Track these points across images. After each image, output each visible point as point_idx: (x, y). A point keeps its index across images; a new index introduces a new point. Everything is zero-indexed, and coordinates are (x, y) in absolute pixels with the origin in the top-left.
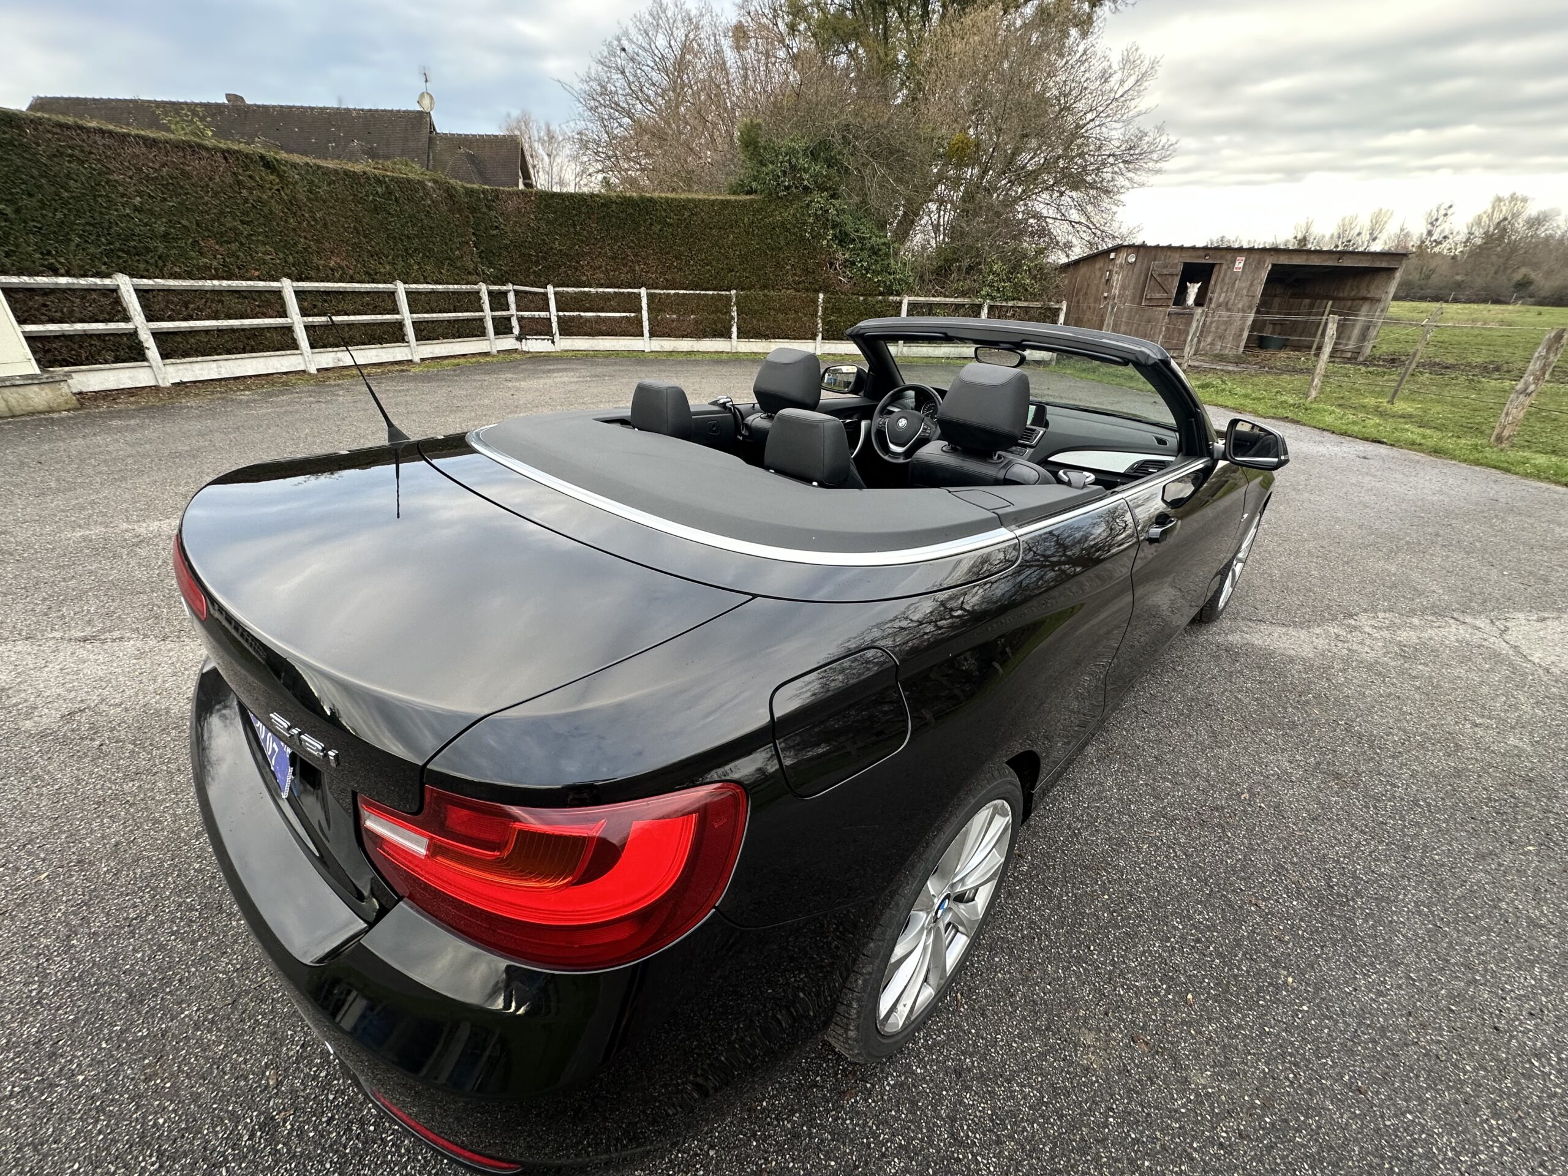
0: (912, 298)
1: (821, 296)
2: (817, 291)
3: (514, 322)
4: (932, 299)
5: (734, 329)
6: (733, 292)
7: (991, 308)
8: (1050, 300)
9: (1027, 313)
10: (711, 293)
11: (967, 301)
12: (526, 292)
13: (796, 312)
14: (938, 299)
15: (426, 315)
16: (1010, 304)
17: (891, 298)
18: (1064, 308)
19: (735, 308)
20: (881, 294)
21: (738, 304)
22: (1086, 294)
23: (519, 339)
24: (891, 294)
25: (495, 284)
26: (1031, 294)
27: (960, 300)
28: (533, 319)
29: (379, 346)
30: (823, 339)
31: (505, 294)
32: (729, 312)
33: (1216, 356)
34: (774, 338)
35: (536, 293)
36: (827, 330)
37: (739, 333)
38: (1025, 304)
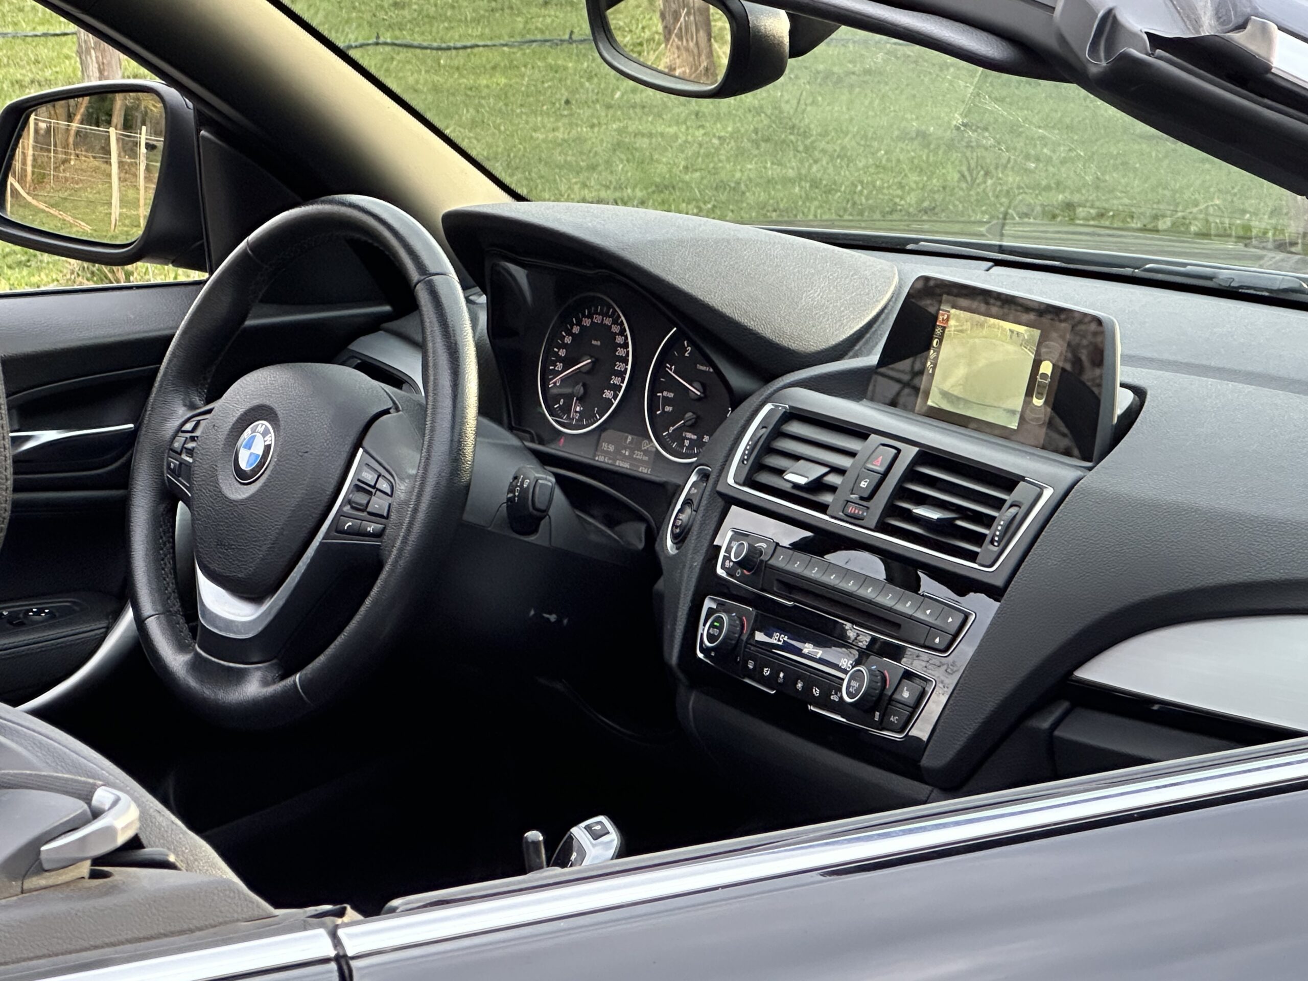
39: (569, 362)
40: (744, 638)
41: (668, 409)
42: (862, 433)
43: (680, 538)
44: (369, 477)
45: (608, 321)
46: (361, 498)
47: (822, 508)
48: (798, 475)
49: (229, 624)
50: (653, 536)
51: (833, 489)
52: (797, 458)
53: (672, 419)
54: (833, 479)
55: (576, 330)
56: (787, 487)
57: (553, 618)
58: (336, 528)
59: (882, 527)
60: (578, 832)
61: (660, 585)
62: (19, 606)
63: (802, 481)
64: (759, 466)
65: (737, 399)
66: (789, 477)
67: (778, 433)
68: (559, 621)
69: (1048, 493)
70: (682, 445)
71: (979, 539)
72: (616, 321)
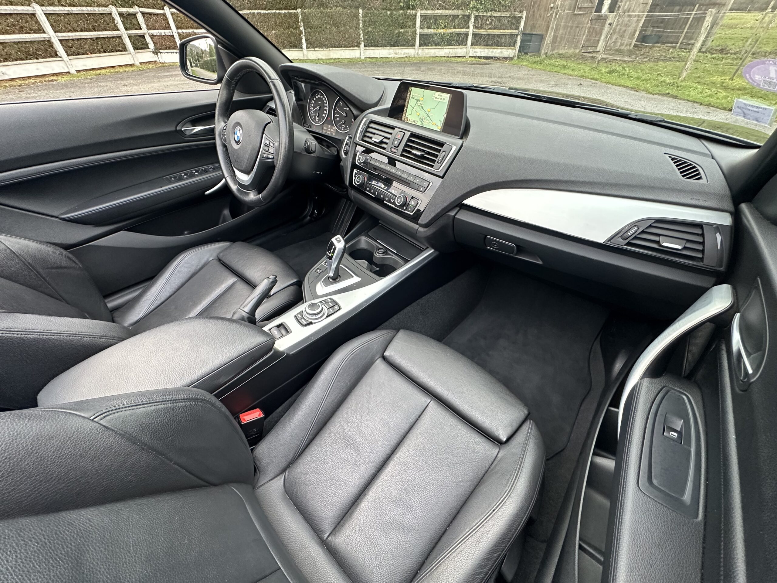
0: (423, 12)
1: (361, 11)
2: (357, 8)
3: (148, 39)
4: (437, 11)
5: (304, 41)
6: (299, 10)
7: (476, 17)
8: (515, 10)
9: (499, 21)
10: (283, 12)
11: (460, 12)
12: (150, 14)
13: (345, 25)
14: (441, 11)
15: (70, 34)
16: (489, 14)
17: (409, 11)
18: (524, 16)
19: (302, 24)
20: (402, 8)
21: (303, 20)
22: (539, 5)
23: (155, 52)
24: (409, 8)
25: (123, 7)
26: (503, 6)
27: (455, 12)
28: (161, 36)
29: (36, 61)
30: (365, 46)
31: (134, 15)
32: (298, 27)
33: (617, 50)
34: (332, 47)
35: (157, 15)
36: (367, 39)
37: (307, 44)
38: (498, 14)
39: (314, 107)
40: (366, 182)
41: (338, 119)
42: (393, 128)
43: (346, 153)
44: (268, 142)
45: (322, 97)
46: (266, 148)
47: (384, 149)
48: (376, 139)
49: (243, 181)
50: (338, 152)
51: (386, 143)
52: (374, 134)
53: (339, 121)
54: (385, 140)
55: (315, 99)
56: (373, 142)
57: (319, 173)
58: (262, 157)
59: (402, 155)
60: (333, 240)
61: (342, 163)
62: (206, 167)
63: (378, 141)
64: (365, 136)
65: (355, 118)
66: (373, 139)
67: (368, 127)
68: (320, 173)
69: (454, 148)
70: (342, 128)
71: (434, 161)
72: (323, 97)
